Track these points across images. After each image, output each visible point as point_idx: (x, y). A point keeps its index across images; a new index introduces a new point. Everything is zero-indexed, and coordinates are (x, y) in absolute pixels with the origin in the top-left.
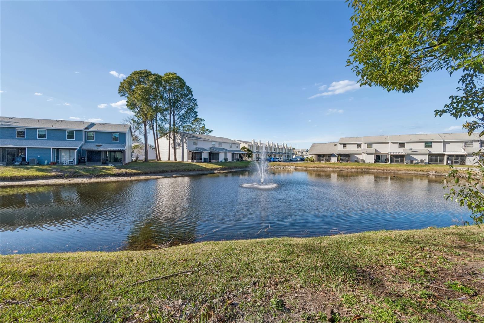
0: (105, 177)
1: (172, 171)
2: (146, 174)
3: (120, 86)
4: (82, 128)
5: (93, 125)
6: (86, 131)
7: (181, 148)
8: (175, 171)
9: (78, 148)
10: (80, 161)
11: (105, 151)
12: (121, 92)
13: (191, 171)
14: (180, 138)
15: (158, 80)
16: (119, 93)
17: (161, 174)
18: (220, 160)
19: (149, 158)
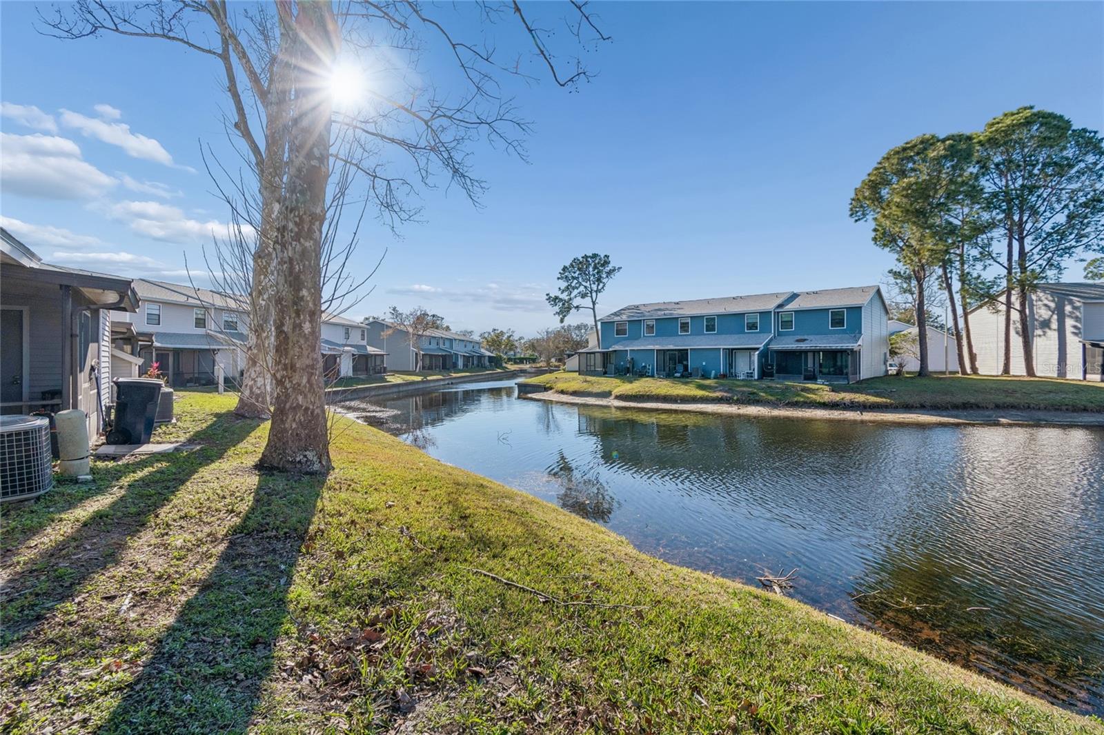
0: (805, 408)
1: (997, 407)
2: (908, 408)
3: (853, 200)
4: (770, 306)
5: (794, 296)
6: (778, 313)
7: (1053, 335)
8: (1013, 407)
9: (761, 346)
10: (765, 373)
11: (815, 352)
12: (857, 212)
13: (1085, 410)
14: (1046, 302)
15: (960, 148)
16: (851, 215)
17: (954, 413)
19: (932, 367)
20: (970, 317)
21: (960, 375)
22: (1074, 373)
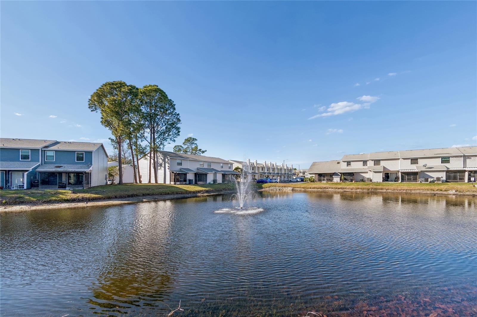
0: (55, 203)
1: (143, 195)
2: (109, 198)
3: (90, 100)
4: (39, 146)
5: (57, 143)
6: (44, 151)
7: (163, 168)
8: (148, 195)
9: (30, 169)
10: (32, 184)
12: (92, 107)
13: (168, 194)
14: (161, 157)
16: (89, 107)
17: (128, 199)
18: (208, 182)
20: (139, 161)
21: (135, 184)
22: (168, 182)
